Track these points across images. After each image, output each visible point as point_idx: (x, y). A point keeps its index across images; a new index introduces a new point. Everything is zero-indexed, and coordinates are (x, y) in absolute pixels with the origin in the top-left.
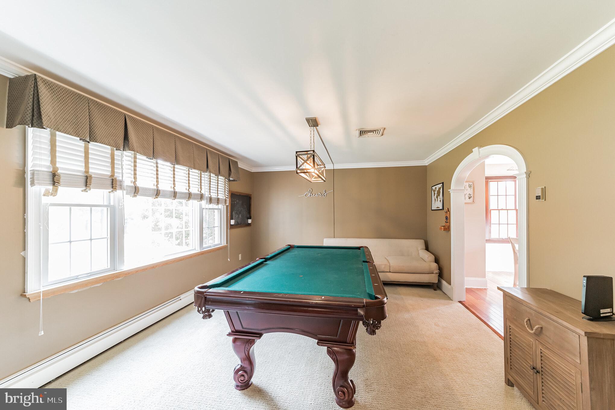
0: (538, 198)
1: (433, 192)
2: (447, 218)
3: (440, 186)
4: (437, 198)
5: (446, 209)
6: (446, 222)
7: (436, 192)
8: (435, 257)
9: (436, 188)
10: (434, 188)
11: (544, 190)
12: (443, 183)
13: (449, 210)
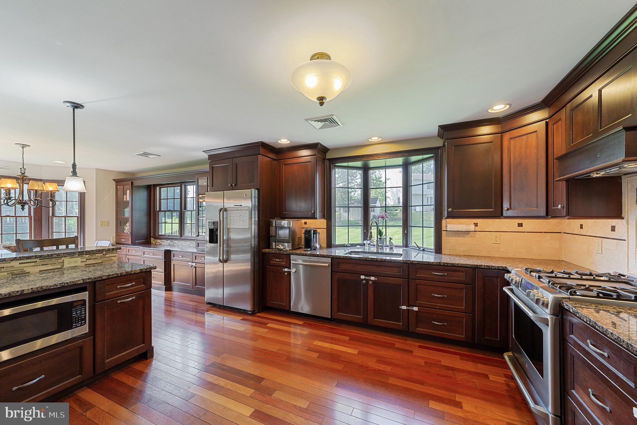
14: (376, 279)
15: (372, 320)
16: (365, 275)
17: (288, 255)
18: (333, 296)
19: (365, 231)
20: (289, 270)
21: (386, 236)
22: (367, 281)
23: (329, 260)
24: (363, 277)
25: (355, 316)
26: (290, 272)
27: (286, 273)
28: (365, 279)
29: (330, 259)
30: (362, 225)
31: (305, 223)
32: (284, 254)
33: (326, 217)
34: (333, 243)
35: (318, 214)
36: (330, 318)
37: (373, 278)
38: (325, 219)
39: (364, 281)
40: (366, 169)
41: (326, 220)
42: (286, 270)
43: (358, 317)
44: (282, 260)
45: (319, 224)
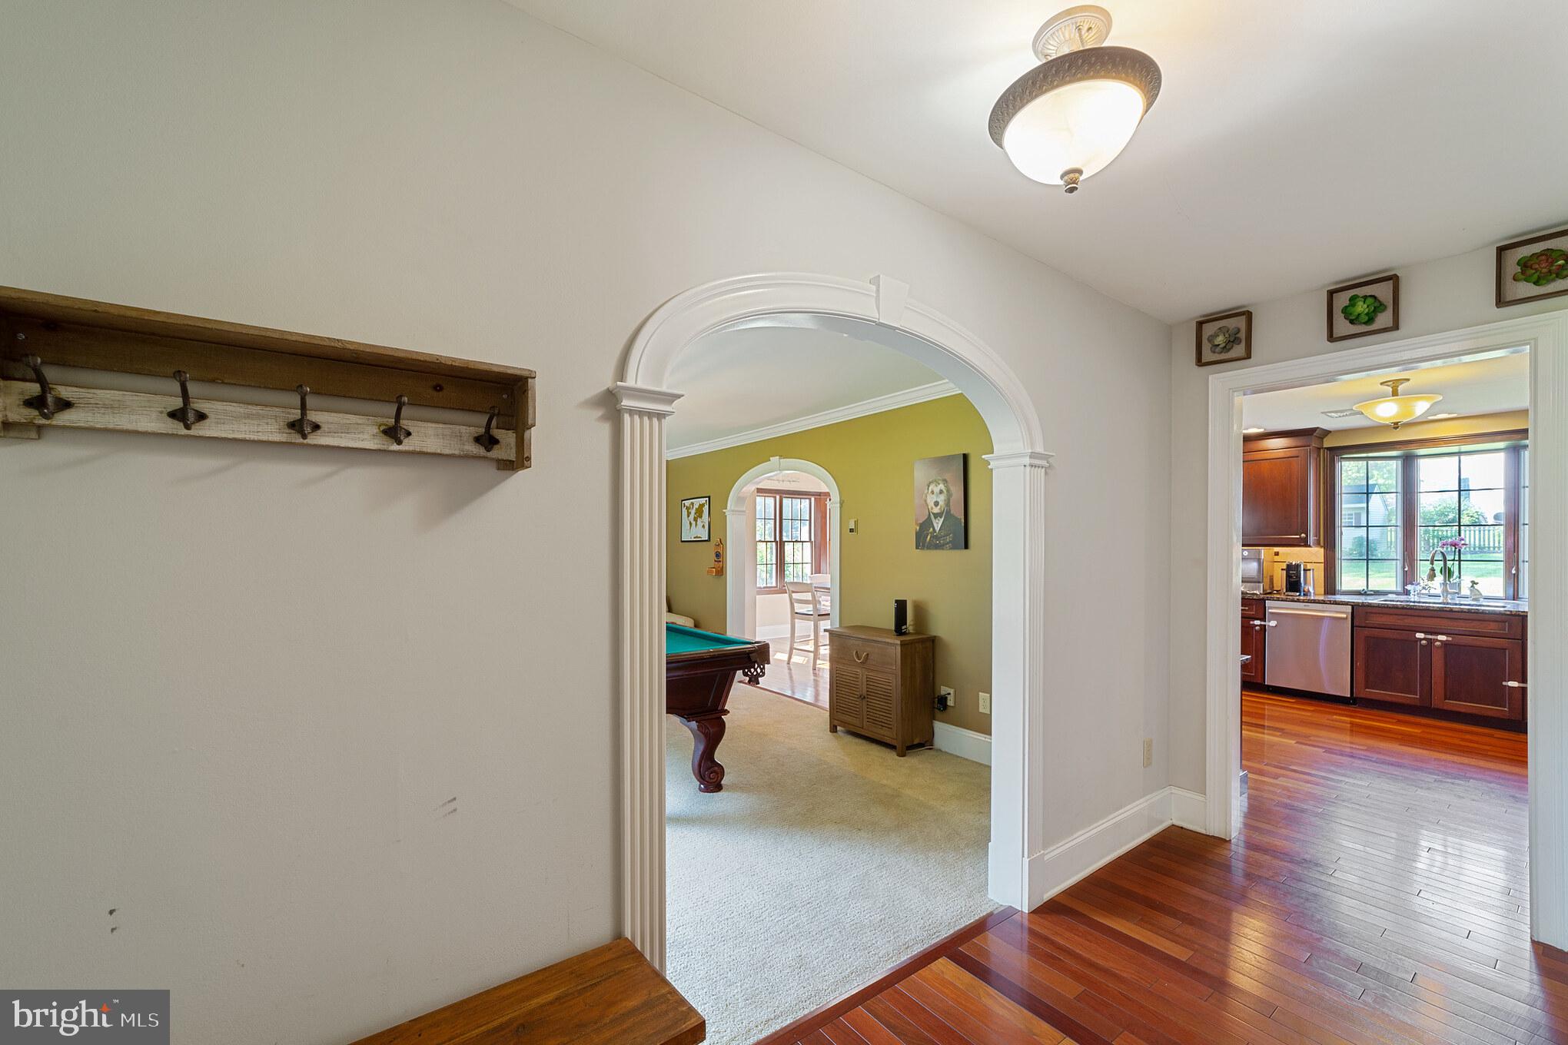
0: (851, 530)
1: (684, 509)
2: (718, 555)
3: (703, 501)
4: (695, 520)
5: (715, 539)
6: (715, 561)
7: (693, 512)
8: (694, 620)
9: (692, 504)
10: (687, 503)
11: (856, 523)
12: (709, 497)
13: (721, 543)
14: (1450, 639)
15: (1438, 701)
16: (1425, 633)
17: (1264, 600)
18: (1356, 664)
19: (1406, 569)
20: (1263, 623)
21: (1460, 578)
22: (1430, 641)
23: (1349, 609)
24: (1420, 635)
25: (1403, 695)
26: (1265, 626)
27: (1257, 628)
28: (1424, 639)
29: (1350, 607)
30: (1398, 558)
31: (1277, 554)
32: (1253, 599)
33: (1322, 544)
34: (1338, 587)
35: (1312, 539)
36: (1349, 696)
37: (1443, 638)
38: (1322, 547)
39: (1424, 642)
40: (1408, 462)
41: (1322, 549)
42: (1257, 622)
43: (1412, 698)
44: (1247, 608)
45: (1310, 556)
